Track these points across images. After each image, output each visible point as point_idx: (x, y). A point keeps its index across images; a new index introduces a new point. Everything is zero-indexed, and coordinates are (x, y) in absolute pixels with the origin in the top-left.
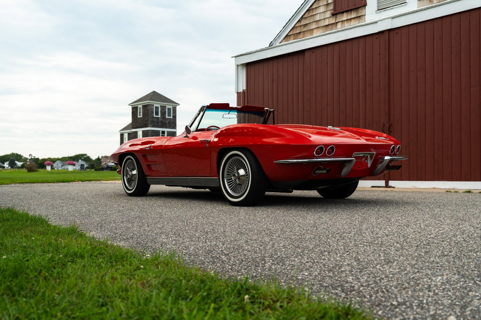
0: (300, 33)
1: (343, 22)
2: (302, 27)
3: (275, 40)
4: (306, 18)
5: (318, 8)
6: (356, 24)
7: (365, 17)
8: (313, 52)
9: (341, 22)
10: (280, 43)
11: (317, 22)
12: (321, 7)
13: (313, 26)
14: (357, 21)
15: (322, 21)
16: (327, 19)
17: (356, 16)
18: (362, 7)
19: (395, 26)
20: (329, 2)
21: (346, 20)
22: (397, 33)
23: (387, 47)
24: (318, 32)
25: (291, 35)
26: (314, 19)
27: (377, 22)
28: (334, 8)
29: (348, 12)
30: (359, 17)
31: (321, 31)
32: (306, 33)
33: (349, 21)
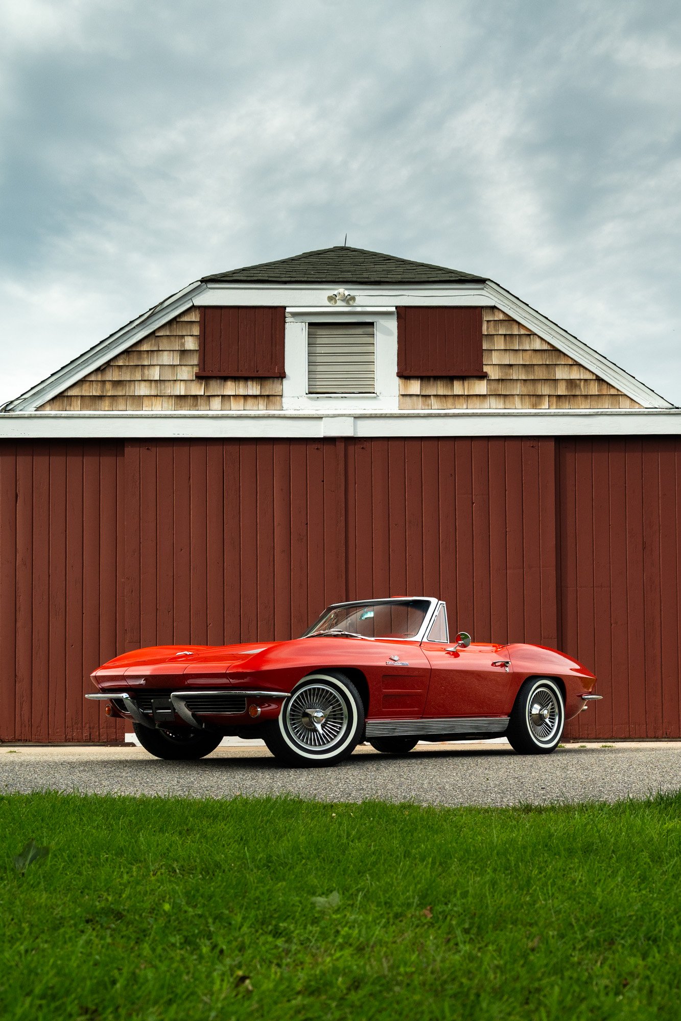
0: (101, 397)
1: (226, 397)
2: (108, 386)
3: (22, 398)
4: (120, 367)
5: (155, 353)
6: (260, 408)
7: (282, 401)
8: (148, 449)
9: (221, 397)
10: (36, 410)
11: (153, 383)
12: (166, 353)
13: (142, 390)
14: (262, 404)
15: (167, 384)
16: (182, 383)
17: (258, 393)
18: (274, 378)
19: (360, 434)
20: (188, 349)
21: (233, 396)
22: (363, 448)
23: (343, 472)
24: (155, 405)
25: (71, 396)
26: (144, 373)
27: (322, 418)
28: (202, 364)
29: (239, 381)
30: (268, 396)
31: (165, 405)
32: (121, 400)
33: (242, 401)
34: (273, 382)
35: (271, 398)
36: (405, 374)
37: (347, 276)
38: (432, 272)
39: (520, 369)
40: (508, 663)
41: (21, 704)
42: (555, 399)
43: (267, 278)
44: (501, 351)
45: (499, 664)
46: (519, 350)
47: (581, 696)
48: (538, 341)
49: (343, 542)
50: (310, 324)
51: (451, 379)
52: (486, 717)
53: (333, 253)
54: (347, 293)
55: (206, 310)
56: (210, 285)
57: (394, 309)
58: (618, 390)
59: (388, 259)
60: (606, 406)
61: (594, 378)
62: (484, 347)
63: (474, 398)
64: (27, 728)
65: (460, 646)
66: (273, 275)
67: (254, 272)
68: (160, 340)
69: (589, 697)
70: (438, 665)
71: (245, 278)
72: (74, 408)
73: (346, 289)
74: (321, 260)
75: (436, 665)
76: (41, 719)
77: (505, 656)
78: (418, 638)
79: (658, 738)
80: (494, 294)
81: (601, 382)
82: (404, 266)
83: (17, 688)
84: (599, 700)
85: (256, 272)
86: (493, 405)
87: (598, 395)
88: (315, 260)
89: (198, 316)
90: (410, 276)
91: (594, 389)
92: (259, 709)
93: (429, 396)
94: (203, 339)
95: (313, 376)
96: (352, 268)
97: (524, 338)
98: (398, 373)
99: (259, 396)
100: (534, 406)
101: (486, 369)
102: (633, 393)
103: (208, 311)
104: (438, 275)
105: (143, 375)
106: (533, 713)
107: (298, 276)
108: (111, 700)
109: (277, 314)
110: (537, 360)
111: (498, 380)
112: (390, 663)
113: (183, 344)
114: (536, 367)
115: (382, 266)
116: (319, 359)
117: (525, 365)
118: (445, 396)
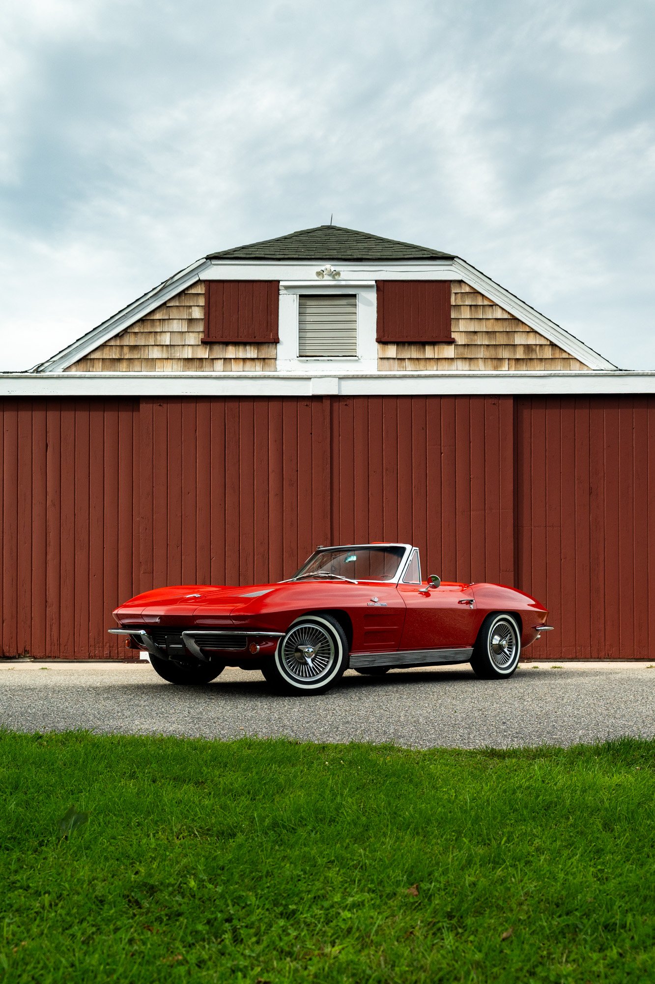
0: (119, 360)
1: (228, 360)
2: (126, 350)
3: (51, 360)
4: (136, 333)
5: (166, 321)
6: (257, 370)
7: (276, 363)
8: (160, 405)
9: (223, 360)
10: (63, 371)
11: (164, 347)
12: (175, 321)
13: (155, 353)
14: (258, 366)
15: (176, 348)
16: (189, 347)
17: (255, 356)
18: (269, 343)
19: (344, 393)
20: (195, 318)
21: (234, 359)
22: (346, 405)
23: (328, 425)
24: (166, 367)
25: (94, 359)
26: (156, 339)
27: (311, 378)
28: (207, 331)
29: (239, 346)
30: (264, 359)
31: (175, 367)
32: (136, 363)
33: (241, 363)
34: (269, 347)
35: (266, 360)
36: (383, 340)
37: (333, 254)
38: (407, 250)
39: (484, 336)
40: (472, 601)
41: (51, 626)
42: (513, 362)
43: (263, 256)
44: (467, 320)
45: (465, 602)
46: (483, 319)
47: (535, 628)
48: (499, 310)
49: (328, 486)
50: (301, 296)
51: (423, 344)
52: (453, 648)
53: (321, 232)
54: (333, 269)
55: (211, 284)
56: (214, 262)
57: (373, 283)
58: (569, 354)
59: (368, 237)
60: (559, 369)
61: (549, 343)
62: (452, 316)
63: (443, 361)
64: (56, 647)
65: (431, 587)
66: (268, 253)
67: (252, 250)
68: (170, 309)
69: (542, 628)
70: (412, 604)
71: (244, 256)
72: (96, 369)
73: (332, 265)
74: (310, 238)
75: (410, 604)
76: (68, 639)
77: (470, 595)
78: (394, 580)
79: (601, 658)
80: (462, 269)
81: (554, 347)
82: (383, 244)
83: (47, 612)
84: (550, 631)
85: (254, 250)
86: (460, 367)
87: (552, 359)
88: (305, 238)
89: (204, 289)
90: (388, 253)
91: (548, 353)
92: (258, 647)
93: (404, 359)
94: (208, 309)
95: (303, 342)
96: (337, 246)
97: (487, 308)
98: (376, 339)
99: (256, 359)
100: (496, 368)
101: (453, 335)
102: (583, 356)
103: (213, 285)
104: (413, 253)
105: (155, 340)
106: (493, 643)
107: (291, 253)
108: (131, 635)
109: (272, 288)
110: (498, 328)
111: (465, 345)
112: (371, 604)
113: (190, 314)
114: (497, 334)
115: (363, 244)
116: (309, 327)
117: (488, 332)
118: (418, 359)
